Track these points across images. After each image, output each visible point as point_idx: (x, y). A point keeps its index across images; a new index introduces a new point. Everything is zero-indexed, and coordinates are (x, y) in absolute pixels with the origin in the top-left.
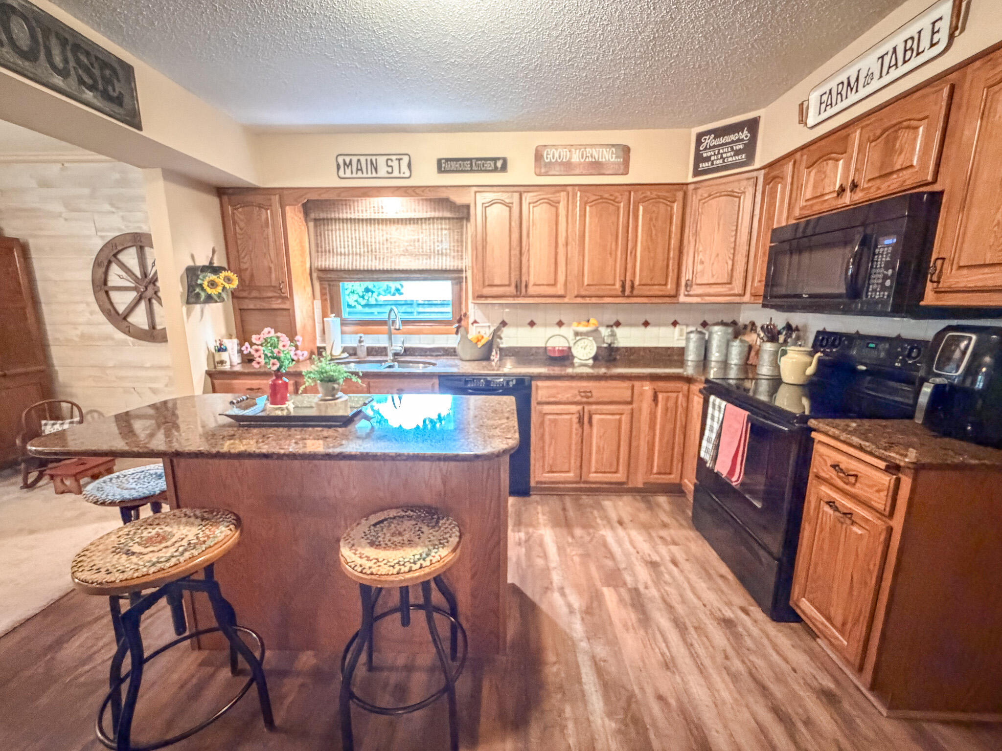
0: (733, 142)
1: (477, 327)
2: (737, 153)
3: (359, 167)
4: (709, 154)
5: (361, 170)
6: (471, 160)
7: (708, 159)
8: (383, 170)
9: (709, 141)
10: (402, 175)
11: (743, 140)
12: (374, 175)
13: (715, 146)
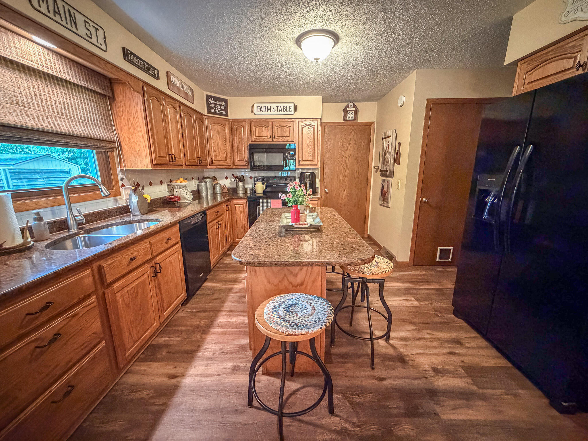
0: (220, 105)
1: (125, 189)
2: (222, 110)
3: (57, 10)
4: (212, 106)
5: (60, 14)
6: (144, 61)
7: (212, 108)
8: (82, 31)
9: (211, 100)
10: (99, 45)
11: (223, 106)
12: (74, 29)
13: (214, 104)
